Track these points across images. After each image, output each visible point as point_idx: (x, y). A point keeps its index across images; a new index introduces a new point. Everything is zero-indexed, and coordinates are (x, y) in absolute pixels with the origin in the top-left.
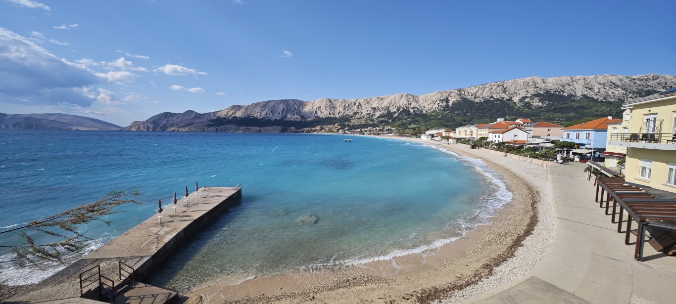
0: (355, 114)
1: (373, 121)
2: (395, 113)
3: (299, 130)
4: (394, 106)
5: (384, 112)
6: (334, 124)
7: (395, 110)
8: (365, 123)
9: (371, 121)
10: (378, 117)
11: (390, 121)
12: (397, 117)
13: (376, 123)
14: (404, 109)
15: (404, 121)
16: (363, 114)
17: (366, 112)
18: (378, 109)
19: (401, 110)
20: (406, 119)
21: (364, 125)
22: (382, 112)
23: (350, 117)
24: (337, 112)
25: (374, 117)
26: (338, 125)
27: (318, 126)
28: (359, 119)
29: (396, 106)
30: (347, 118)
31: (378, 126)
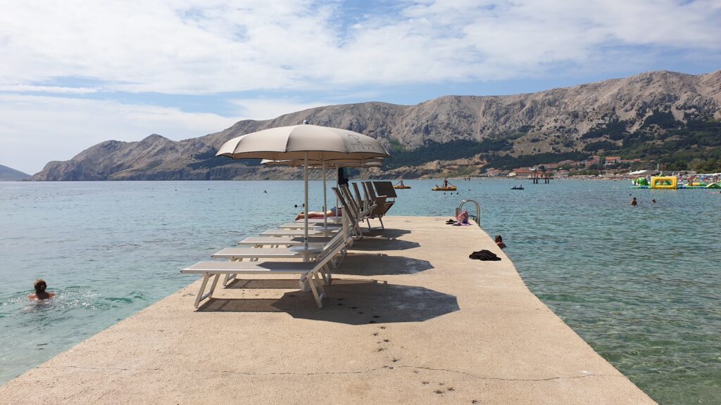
0: (525, 129)
1: (569, 144)
2: (633, 122)
4: (628, 106)
5: (601, 121)
6: (469, 155)
7: (633, 114)
8: (550, 150)
9: (567, 145)
10: (585, 136)
11: (620, 143)
12: (636, 134)
13: (580, 149)
14: (656, 112)
15: (659, 142)
16: (544, 129)
17: (553, 124)
18: (585, 115)
19: (647, 115)
20: (662, 138)
21: (548, 155)
22: (594, 123)
23: (512, 138)
24: (477, 127)
25: (575, 136)
26: (481, 158)
27: (433, 160)
28: (534, 141)
29: (633, 105)
30: (503, 141)
31: (585, 157)
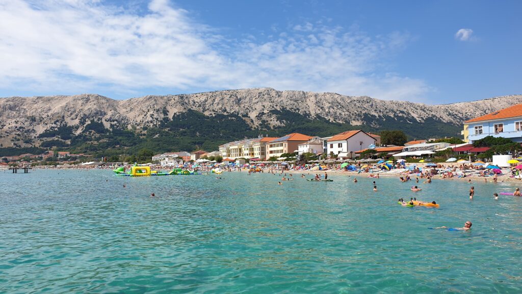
1: (29, 141)
2: (77, 128)
4: (73, 116)
5: (54, 125)
7: (77, 122)
8: (12, 145)
9: (26, 142)
10: (41, 136)
11: (68, 142)
12: (80, 136)
13: (37, 145)
14: (93, 121)
15: (96, 143)
16: (6, 128)
17: (14, 125)
18: (41, 119)
19: (87, 123)
20: (98, 139)
21: (10, 149)
22: (49, 126)
25: (33, 135)
29: (77, 116)
31: (42, 152)
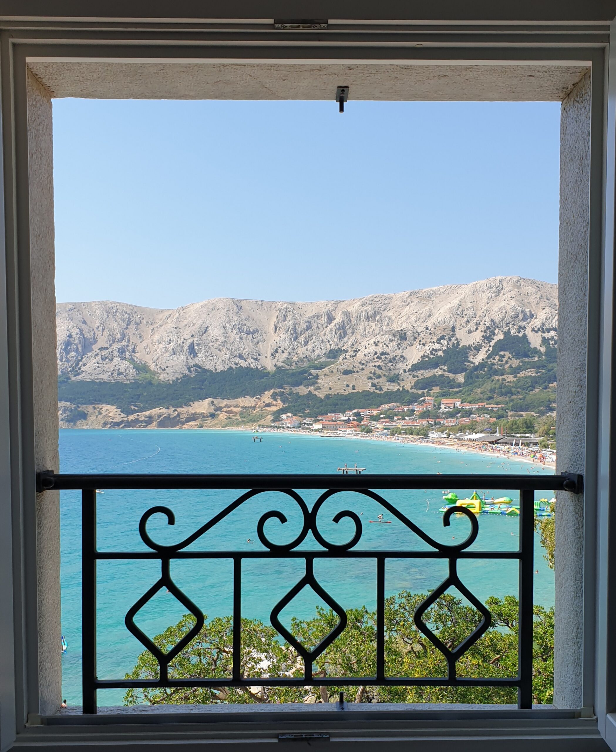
0: (334, 354)
1: (394, 379)
2: (478, 349)
3: (132, 417)
4: (472, 325)
5: (437, 346)
6: (257, 392)
7: (477, 337)
8: (369, 387)
9: (392, 381)
10: (415, 367)
11: (461, 378)
12: (482, 366)
13: (408, 386)
14: (507, 334)
15: (511, 378)
16: (360, 355)
17: (372, 349)
18: (416, 335)
19: (496, 338)
20: (515, 371)
21: (366, 395)
22: (427, 349)
23: (316, 368)
24: (267, 349)
25: (402, 367)
26: (274, 396)
27: (203, 398)
28: (347, 372)
29: (478, 324)
30: (305, 371)
31: (414, 399)
